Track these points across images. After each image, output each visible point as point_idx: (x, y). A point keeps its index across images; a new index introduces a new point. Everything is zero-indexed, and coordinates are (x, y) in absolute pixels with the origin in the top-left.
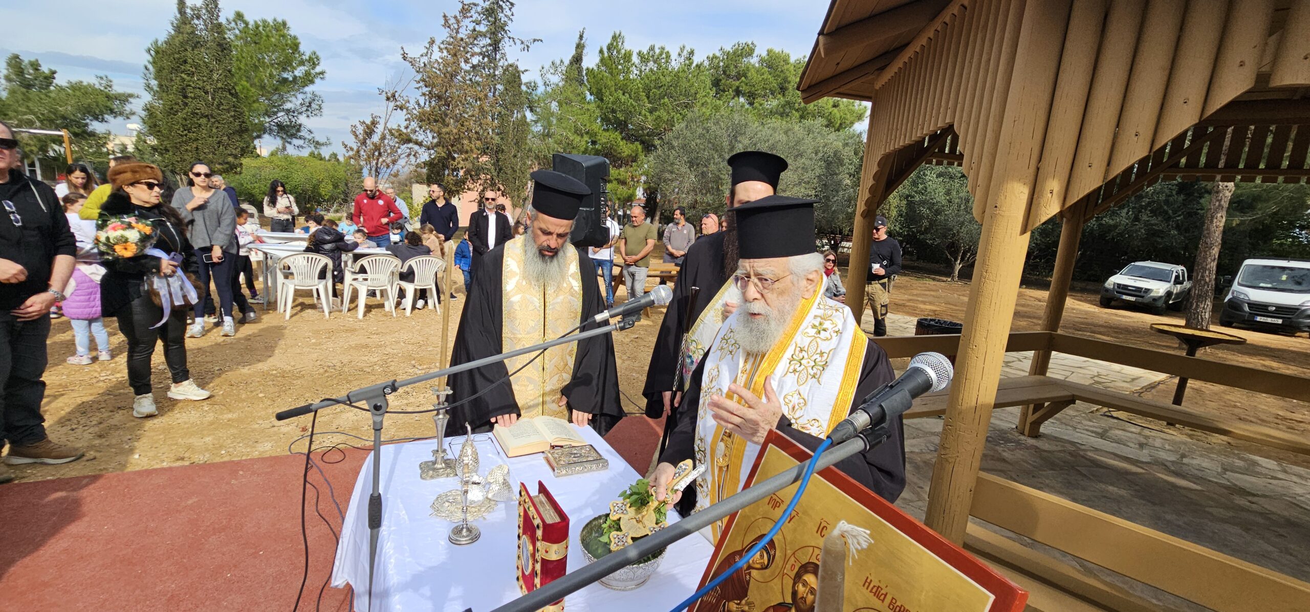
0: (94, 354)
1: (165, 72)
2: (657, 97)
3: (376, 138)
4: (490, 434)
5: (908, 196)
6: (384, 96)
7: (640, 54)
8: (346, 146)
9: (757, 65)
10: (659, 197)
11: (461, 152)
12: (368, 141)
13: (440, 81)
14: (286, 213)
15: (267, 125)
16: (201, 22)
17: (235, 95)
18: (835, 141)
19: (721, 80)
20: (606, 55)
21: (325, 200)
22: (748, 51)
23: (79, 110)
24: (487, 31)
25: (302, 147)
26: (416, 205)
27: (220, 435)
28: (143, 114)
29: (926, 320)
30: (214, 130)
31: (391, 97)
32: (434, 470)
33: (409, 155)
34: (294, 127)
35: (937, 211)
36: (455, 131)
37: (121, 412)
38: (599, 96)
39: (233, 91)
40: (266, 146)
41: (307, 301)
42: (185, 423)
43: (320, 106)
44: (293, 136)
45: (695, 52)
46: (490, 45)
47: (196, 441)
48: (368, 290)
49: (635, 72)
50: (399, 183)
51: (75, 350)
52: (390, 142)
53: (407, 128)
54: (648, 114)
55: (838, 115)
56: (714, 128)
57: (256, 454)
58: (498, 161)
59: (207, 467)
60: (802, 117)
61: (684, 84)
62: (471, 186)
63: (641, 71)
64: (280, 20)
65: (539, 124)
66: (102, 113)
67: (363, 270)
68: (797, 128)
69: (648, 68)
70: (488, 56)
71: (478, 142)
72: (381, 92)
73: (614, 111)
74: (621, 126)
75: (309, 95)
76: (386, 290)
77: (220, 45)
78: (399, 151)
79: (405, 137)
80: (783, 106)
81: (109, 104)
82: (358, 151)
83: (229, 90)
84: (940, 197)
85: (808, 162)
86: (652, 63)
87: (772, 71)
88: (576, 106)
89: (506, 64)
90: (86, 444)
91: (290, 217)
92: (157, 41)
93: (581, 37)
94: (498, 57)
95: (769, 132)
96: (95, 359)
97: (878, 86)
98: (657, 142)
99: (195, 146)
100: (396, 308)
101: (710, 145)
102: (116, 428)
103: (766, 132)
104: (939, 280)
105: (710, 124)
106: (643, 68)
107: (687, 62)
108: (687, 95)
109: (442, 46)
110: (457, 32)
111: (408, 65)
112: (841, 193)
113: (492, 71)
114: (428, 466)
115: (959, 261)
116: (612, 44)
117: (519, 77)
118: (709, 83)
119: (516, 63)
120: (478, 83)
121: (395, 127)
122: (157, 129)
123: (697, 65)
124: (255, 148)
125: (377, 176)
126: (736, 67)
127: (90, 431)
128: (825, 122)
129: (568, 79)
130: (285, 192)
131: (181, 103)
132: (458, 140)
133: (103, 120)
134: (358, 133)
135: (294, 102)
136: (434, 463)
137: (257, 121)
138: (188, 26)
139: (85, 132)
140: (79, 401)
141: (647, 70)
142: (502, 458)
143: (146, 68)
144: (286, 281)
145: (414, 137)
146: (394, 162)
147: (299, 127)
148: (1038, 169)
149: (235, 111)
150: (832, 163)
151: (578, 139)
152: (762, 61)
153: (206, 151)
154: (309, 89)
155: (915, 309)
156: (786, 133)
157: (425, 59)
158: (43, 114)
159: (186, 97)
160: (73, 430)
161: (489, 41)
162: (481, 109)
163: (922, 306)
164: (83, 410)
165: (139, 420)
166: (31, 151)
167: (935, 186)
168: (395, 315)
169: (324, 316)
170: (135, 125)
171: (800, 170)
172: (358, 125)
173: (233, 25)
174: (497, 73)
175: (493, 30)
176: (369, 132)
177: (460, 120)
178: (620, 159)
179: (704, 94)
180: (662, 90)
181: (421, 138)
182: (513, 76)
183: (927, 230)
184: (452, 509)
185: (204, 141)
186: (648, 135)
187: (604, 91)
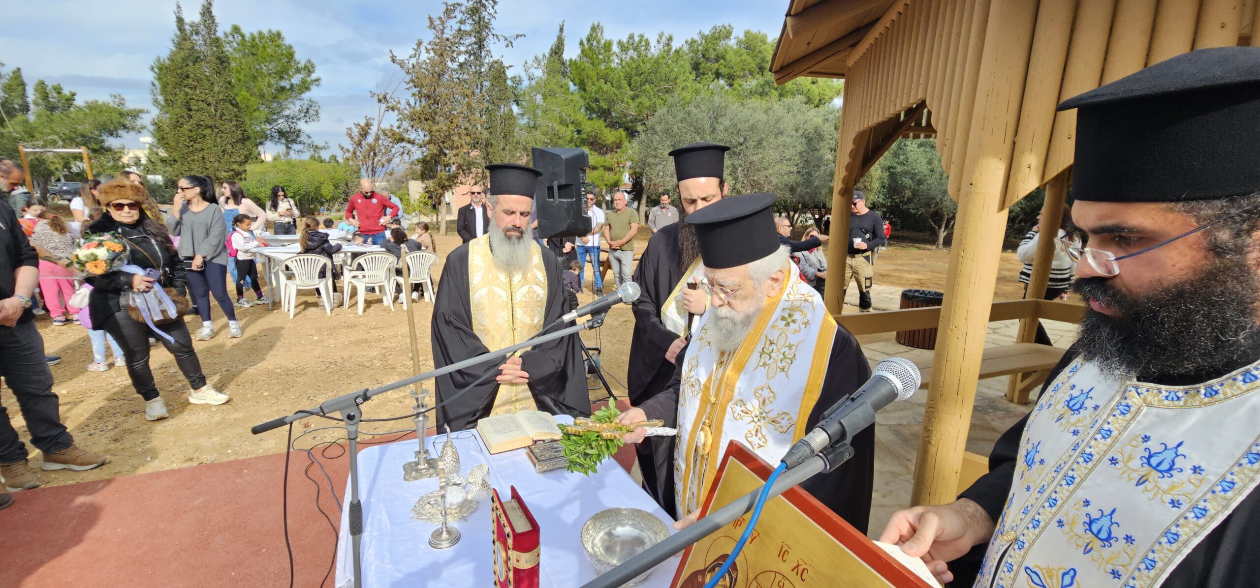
0: (110, 360)
1: (169, 88)
2: (638, 84)
3: (370, 139)
4: (474, 431)
5: (890, 168)
6: (376, 98)
7: (620, 43)
8: (342, 148)
9: (735, 47)
10: (644, 181)
11: (452, 148)
12: (363, 143)
13: (428, 81)
14: (288, 216)
15: (268, 132)
16: (200, 37)
17: (236, 105)
18: (814, 117)
19: (700, 64)
20: (586, 46)
21: (327, 201)
22: (727, 34)
23: (97, 128)
24: (472, 31)
25: (302, 152)
26: (412, 201)
27: (227, 434)
28: (151, 128)
29: (910, 291)
30: (219, 140)
31: (383, 99)
32: (417, 471)
33: (403, 153)
34: (294, 132)
35: (919, 181)
36: (445, 128)
37: (134, 416)
38: (582, 86)
39: (234, 102)
40: (269, 152)
41: (311, 299)
42: (194, 424)
43: (317, 111)
44: (294, 141)
45: (674, 38)
46: (475, 43)
47: (204, 442)
48: (367, 287)
49: (617, 61)
50: (396, 180)
51: (93, 357)
52: (385, 142)
53: (399, 127)
54: (630, 101)
55: (817, 92)
56: (694, 111)
57: (261, 452)
58: (488, 155)
59: (212, 467)
60: (781, 95)
61: (664, 70)
62: (464, 180)
63: (621, 60)
64: (274, 31)
65: (525, 117)
66: (116, 129)
67: (360, 268)
68: (776, 106)
69: (628, 57)
70: (474, 54)
71: (468, 138)
72: (373, 94)
73: (597, 100)
74: (604, 114)
75: (306, 102)
76: (383, 286)
77: (219, 58)
78: (393, 150)
79: (398, 137)
80: (762, 86)
81: (122, 120)
82: (355, 153)
83: (230, 101)
84: (922, 168)
85: (789, 140)
86: (632, 51)
87: (751, 52)
88: (560, 98)
89: (491, 60)
90: (102, 449)
91: (291, 220)
92: (159, 58)
93: (561, 30)
94: (483, 54)
95: (750, 112)
96: (111, 365)
97: (850, 63)
98: (640, 128)
99: (201, 155)
100: (394, 302)
101: (692, 129)
102: (131, 432)
103: (745, 113)
104: (924, 249)
105: (691, 108)
106: (624, 56)
107: (666, 48)
108: (667, 80)
109: (429, 47)
110: (443, 33)
111: (396, 66)
112: (822, 168)
113: (478, 68)
114: (411, 467)
115: (943, 229)
116: (591, 35)
117: (504, 72)
118: (688, 67)
119: (501, 59)
120: (465, 81)
121: (388, 127)
122: (166, 141)
123: (676, 51)
124: (259, 154)
125: (373, 175)
126: (715, 50)
127: (106, 435)
128: (804, 99)
129: (551, 72)
130: (285, 196)
131: (186, 116)
132: (448, 136)
133: (117, 135)
134: (353, 135)
135: (293, 108)
136: (417, 464)
137: (258, 129)
138: (188, 42)
139: (102, 148)
140: (97, 407)
141: (628, 59)
142: (485, 456)
143: (153, 85)
144: (289, 282)
145: (406, 136)
146: (389, 161)
147: (298, 133)
148: (1014, 143)
149: (237, 121)
150: (813, 139)
151: (564, 128)
152: (739, 43)
153: (212, 160)
154: (306, 95)
155: (900, 278)
156: (766, 112)
157: (413, 61)
158: (64, 134)
159: (190, 110)
160: (91, 435)
161: (474, 40)
162: (469, 106)
163: (907, 276)
164: (100, 415)
165: (152, 423)
166: (57, 169)
167: (916, 156)
168: (393, 309)
169: (326, 313)
170: (147, 139)
171: (781, 148)
172: (353, 127)
173: (230, 38)
174: (483, 70)
175: (478, 29)
176: (364, 134)
177: (449, 117)
178: (605, 146)
179: (684, 78)
180: (642, 77)
181: (412, 136)
182: (498, 72)
183: (910, 201)
184: (433, 511)
185: (209, 151)
186: (631, 121)
187: (586, 81)
